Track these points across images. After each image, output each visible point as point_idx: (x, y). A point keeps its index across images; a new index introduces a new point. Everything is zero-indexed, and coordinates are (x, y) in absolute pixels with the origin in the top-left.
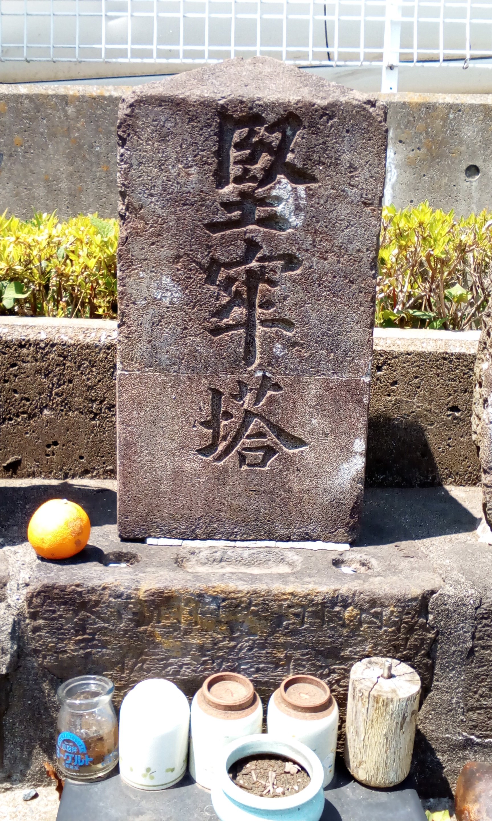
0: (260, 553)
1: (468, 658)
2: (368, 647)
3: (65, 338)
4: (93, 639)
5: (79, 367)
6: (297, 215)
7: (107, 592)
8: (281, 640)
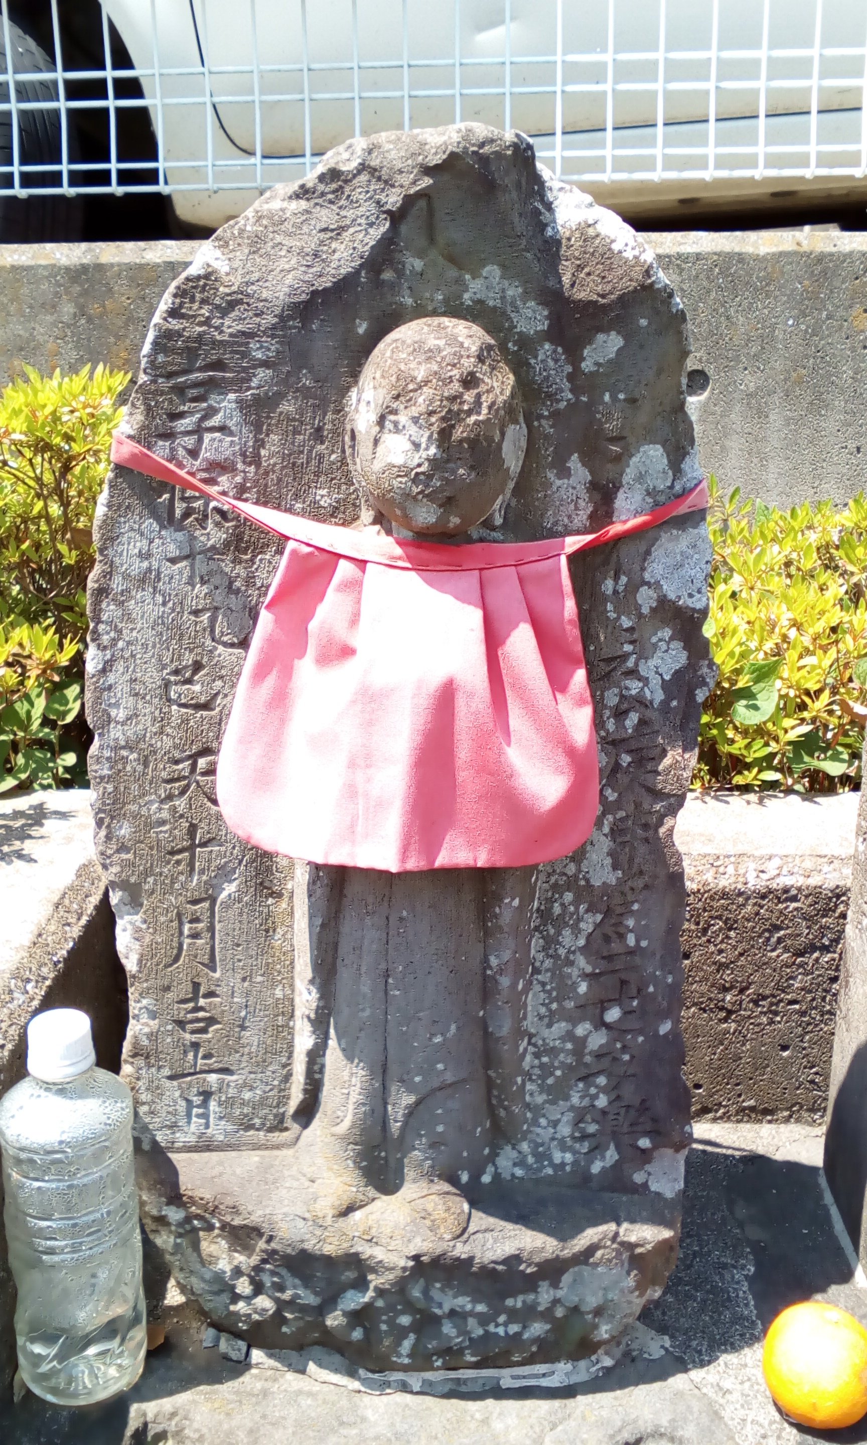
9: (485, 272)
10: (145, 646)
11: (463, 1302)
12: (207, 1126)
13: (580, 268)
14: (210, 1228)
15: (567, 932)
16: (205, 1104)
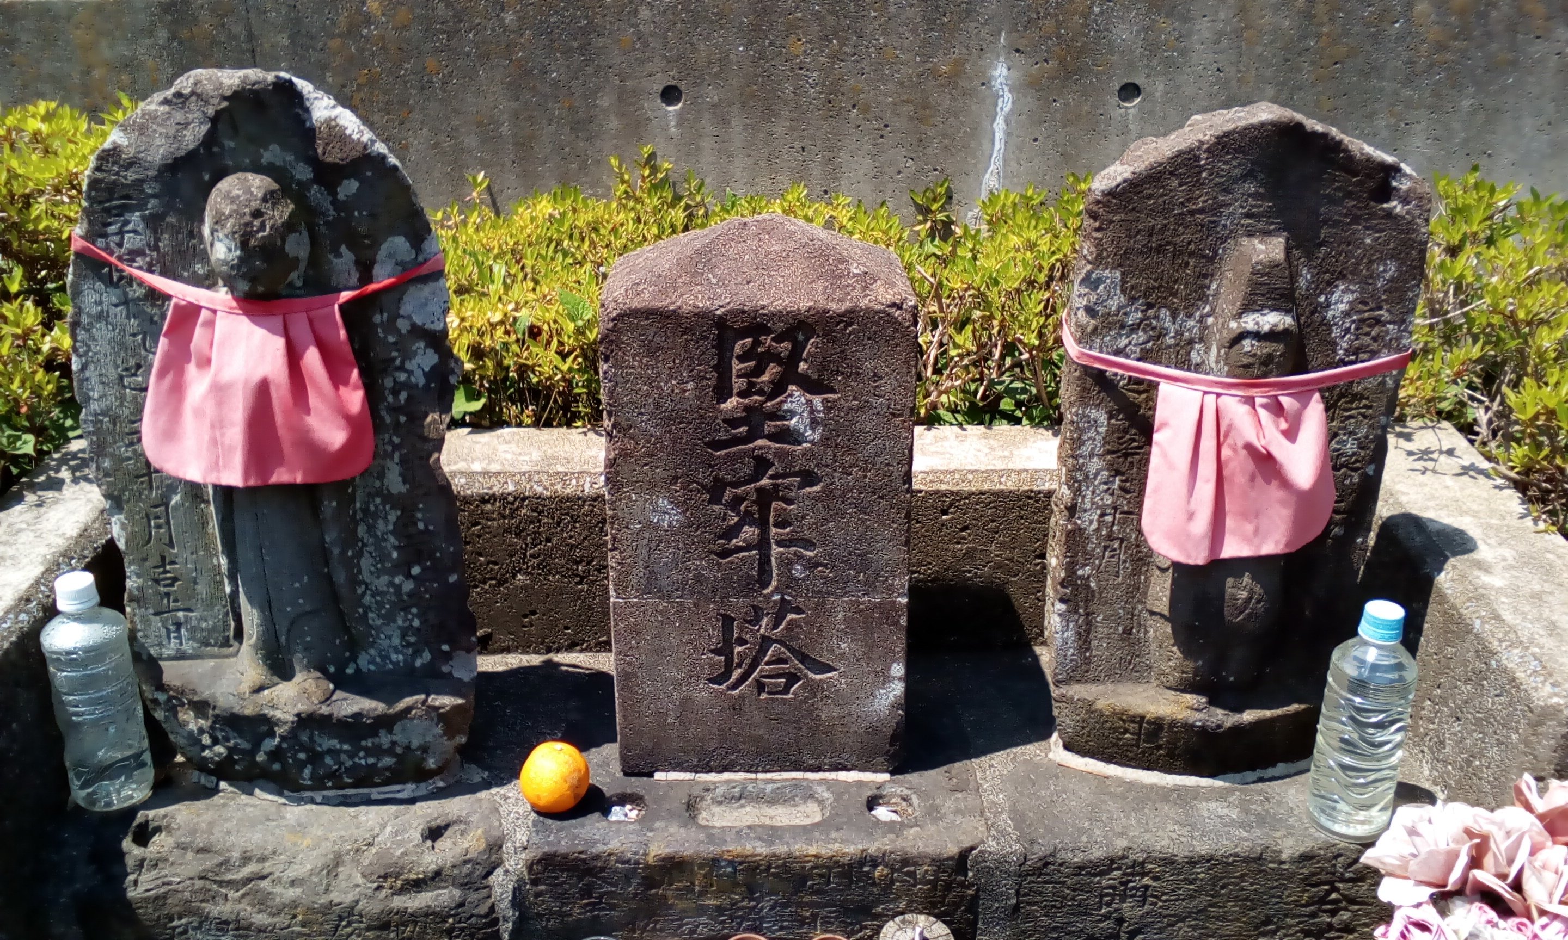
0: (785, 787)
1: (1013, 913)
2: (902, 905)
3: (539, 489)
4: (601, 902)
5: (558, 524)
6: (813, 429)
7: (613, 858)
8: (806, 899)
9: (271, 147)
10: (106, 355)
11: (334, 743)
12: (181, 644)
13: (327, 144)
14: (183, 705)
15: (380, 522)
16: (178, 630)
